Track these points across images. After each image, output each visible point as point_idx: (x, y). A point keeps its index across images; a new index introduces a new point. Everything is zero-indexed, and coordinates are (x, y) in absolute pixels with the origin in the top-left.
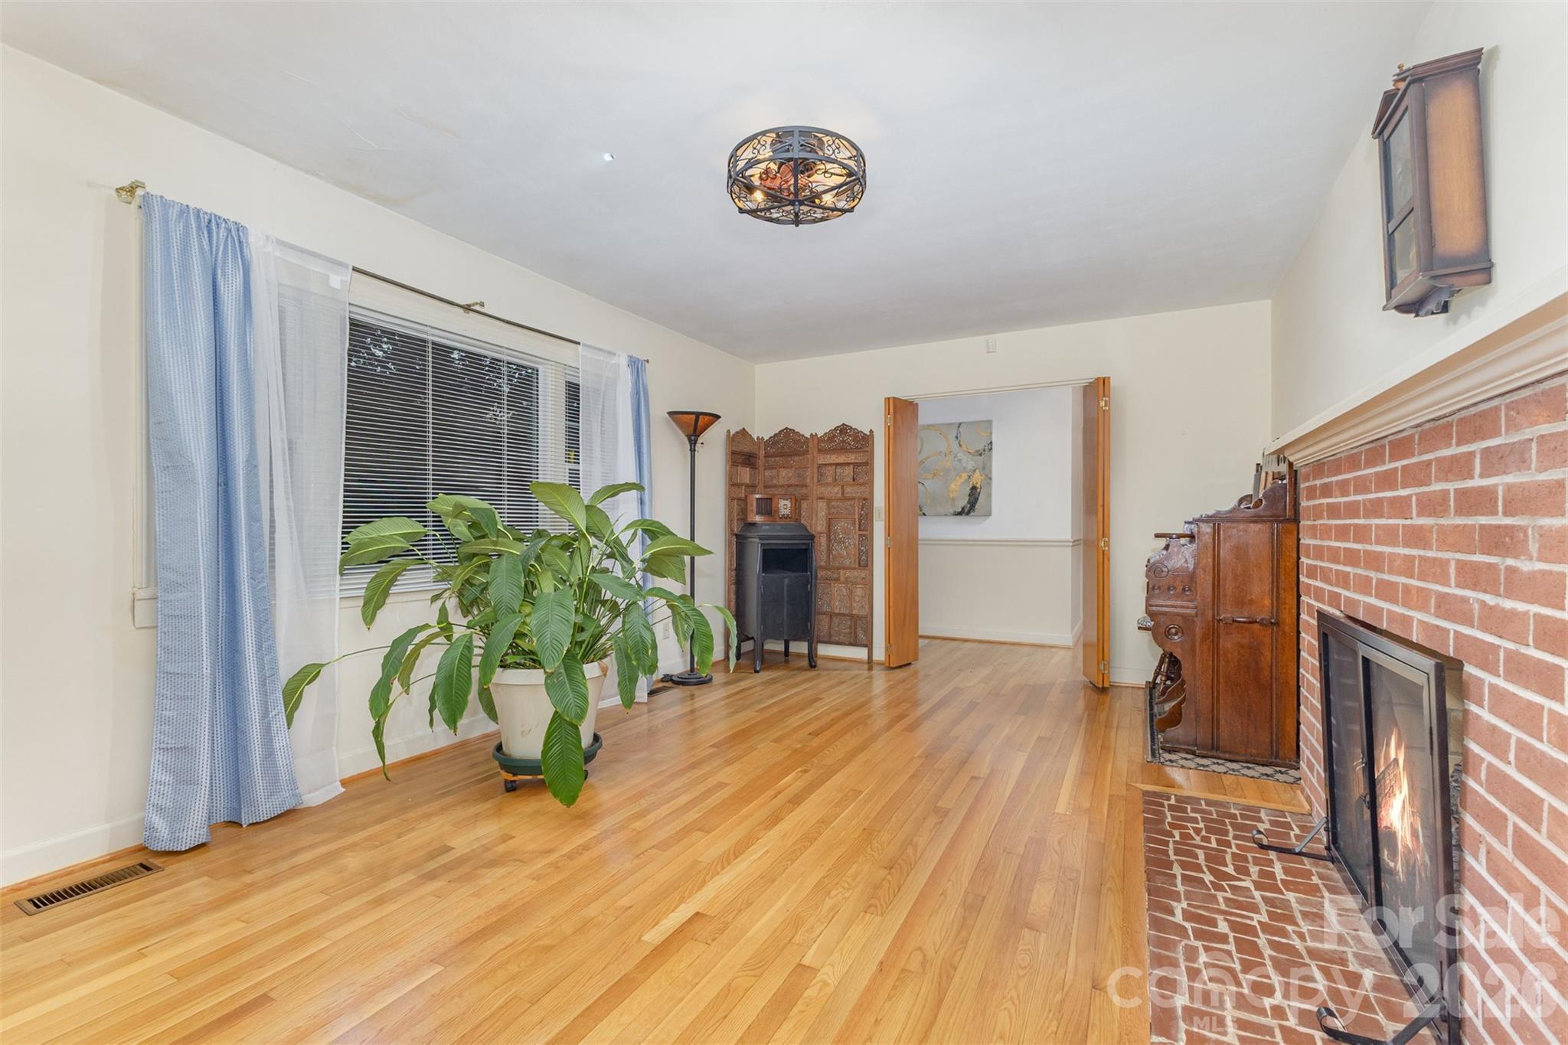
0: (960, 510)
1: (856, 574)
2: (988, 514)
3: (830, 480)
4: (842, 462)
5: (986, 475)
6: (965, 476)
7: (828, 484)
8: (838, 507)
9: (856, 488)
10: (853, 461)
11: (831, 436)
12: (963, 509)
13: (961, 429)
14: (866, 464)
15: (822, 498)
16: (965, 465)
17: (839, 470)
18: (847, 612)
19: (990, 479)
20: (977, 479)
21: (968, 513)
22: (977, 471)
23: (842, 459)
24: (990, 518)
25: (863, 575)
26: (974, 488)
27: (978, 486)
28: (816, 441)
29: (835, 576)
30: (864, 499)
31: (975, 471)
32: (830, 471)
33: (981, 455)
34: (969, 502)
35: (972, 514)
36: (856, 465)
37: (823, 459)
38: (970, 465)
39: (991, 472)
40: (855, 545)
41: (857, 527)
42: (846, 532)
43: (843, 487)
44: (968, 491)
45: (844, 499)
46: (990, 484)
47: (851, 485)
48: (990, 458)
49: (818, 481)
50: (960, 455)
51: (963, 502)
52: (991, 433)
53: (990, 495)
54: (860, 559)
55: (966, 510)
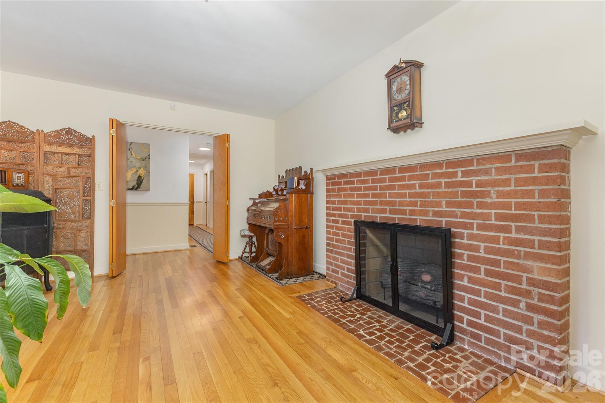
0: (131, 187)
1: (80, 224)
2: (148, 190)
3: (56, 163)
4: (68, 152)
5: (147, 171)
6: (134, 170)
7: (55, 166)
8: (65, 181)
9: (80, 170)
10: (77, 153)
11: (58, 134)
12: (133, 187)
13: (132, 146)
14: (89, 156)
15: (48, 175)
16: (134, 164)
17: (65, 157)
18: (72, 248)
19: (149, 173)
20: (142, 172)
21: (136, 189)
22: (142, 168)
23: (67, 150)
24: (149, 192)
25: (86, 224)
26: (140, 177)
27: (142, 175)
28: (42, 135)
29: (62, 226)
30: (88, 178)
31: (140, 168)
32: (54, 157)
33: (144, 160)
34: (137, 183)
35: (138, 190)
36: (79, 156)
37: (47, 148)
38: (138, 165)
39: (149, 169)
40: (79, 206)
41: (82, 194)
42: (71, 197)
43: (68, 168)
44: (136, 178)
45: (69, 175)
46: (149, 175)
47: (75, 168)
48: (149, 163)
49: (45, 163)
50: (131, 159)
51: (134, 183)
52: (150, 150)
53: (149, 181)
54: (83, 214)
55: (135, 187)
